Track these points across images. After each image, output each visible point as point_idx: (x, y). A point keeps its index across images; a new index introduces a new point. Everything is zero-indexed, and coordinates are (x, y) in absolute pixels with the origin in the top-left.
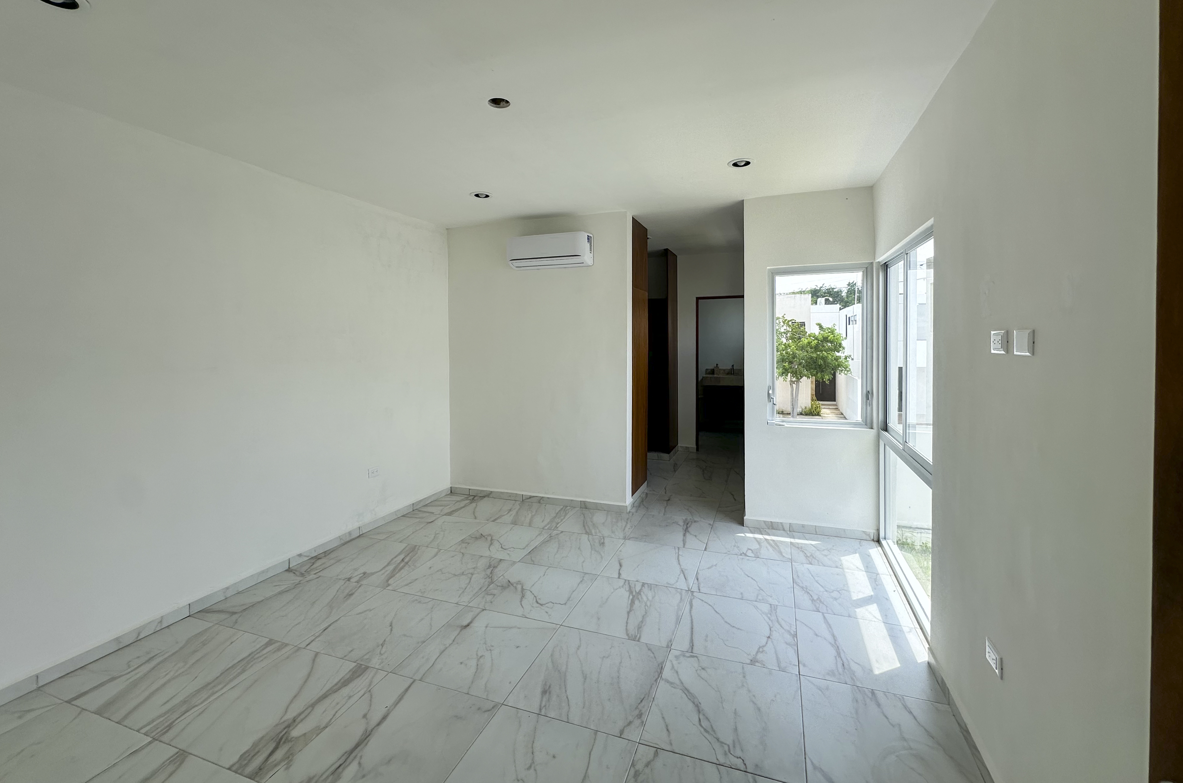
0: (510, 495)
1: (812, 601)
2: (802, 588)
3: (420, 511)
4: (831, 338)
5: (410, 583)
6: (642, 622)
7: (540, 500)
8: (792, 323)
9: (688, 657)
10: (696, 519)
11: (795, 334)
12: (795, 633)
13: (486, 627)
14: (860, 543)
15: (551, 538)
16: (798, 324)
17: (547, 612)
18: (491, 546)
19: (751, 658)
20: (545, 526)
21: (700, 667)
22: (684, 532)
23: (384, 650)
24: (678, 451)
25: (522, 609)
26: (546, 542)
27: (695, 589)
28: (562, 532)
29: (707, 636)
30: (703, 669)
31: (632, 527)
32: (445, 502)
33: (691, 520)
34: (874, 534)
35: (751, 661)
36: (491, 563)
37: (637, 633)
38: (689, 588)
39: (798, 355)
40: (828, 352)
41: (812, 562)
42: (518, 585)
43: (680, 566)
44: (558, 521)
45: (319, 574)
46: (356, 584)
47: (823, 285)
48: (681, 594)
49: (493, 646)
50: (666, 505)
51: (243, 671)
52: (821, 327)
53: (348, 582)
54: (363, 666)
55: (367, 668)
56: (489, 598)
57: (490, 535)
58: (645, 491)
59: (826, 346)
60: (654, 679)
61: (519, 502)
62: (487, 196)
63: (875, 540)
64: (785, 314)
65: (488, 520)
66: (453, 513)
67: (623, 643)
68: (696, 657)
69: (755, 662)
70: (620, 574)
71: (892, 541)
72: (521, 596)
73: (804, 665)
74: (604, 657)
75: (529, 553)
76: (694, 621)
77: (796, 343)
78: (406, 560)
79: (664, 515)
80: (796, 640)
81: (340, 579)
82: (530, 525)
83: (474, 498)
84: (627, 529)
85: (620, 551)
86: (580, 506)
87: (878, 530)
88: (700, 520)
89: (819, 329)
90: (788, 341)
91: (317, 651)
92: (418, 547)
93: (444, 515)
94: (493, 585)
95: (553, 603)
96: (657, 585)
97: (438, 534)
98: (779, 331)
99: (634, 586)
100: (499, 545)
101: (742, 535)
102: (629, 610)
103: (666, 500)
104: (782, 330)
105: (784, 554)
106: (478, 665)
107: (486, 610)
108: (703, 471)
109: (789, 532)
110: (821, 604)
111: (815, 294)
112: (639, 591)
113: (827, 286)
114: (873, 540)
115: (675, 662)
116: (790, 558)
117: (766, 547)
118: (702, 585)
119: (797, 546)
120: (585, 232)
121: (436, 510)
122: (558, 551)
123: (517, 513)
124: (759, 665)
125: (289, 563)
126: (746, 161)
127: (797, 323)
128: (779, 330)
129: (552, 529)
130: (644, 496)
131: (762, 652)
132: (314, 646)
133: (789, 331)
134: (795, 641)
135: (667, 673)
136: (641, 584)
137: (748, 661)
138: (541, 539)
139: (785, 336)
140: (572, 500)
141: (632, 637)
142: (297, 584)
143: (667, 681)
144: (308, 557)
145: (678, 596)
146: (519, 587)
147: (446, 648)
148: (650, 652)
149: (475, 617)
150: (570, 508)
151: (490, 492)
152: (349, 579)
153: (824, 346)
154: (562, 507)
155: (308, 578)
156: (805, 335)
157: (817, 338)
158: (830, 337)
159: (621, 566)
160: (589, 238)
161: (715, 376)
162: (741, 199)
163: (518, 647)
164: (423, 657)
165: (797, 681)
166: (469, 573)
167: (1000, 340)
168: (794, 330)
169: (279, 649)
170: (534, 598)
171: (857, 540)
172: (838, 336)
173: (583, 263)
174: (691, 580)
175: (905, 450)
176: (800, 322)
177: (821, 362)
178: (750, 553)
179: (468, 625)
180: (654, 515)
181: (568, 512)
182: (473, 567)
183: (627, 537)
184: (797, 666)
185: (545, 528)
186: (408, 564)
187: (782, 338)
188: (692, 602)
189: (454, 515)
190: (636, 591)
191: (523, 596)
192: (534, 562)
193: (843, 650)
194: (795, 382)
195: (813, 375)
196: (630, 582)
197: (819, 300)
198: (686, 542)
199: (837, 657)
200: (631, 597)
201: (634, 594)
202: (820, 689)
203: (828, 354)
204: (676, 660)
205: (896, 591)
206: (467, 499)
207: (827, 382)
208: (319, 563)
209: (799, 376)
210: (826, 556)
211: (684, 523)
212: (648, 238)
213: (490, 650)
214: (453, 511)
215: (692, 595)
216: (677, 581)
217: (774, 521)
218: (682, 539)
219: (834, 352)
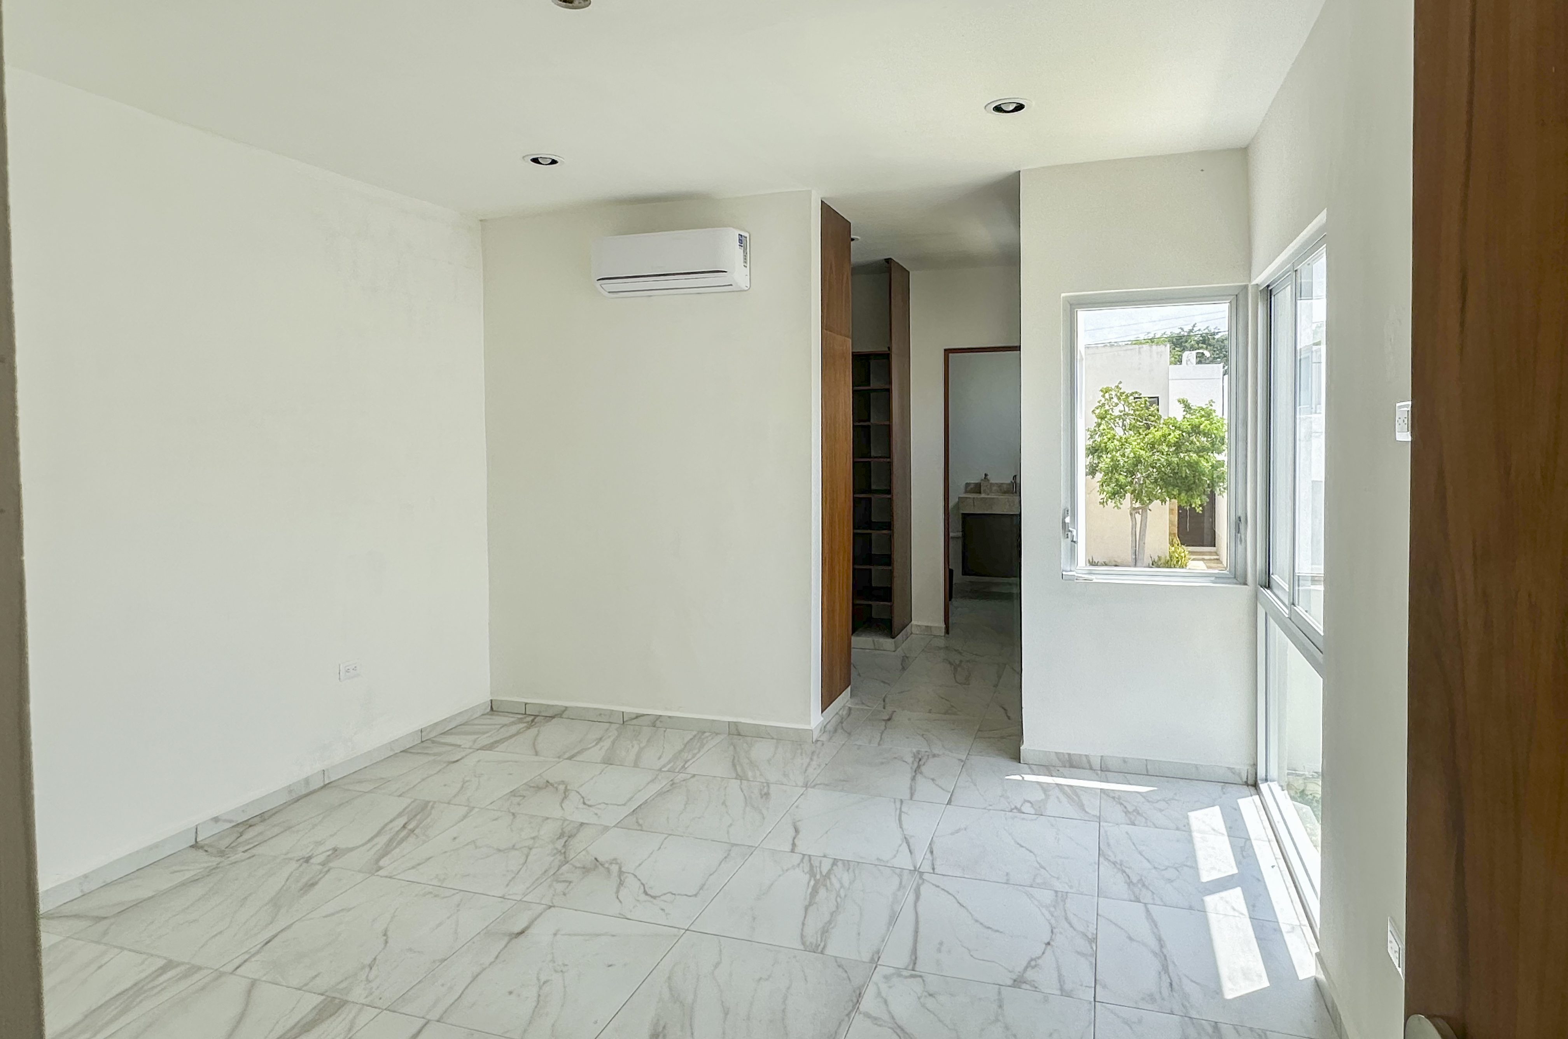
0: (600, 712)
1: (1129, 885)
2: (1114, 863)
3: (433, 742)
4: (1206, 426)
5: (419, 864)
6: (830, 922)
7: (655, 722)
8: (1135, 398)
9: (906, 977)
10: (936, 752)
11: (1139, 419)
12: (1095, 936)
13: (555, 935)
14: (1222, 789)
15: (674, 786)
16: (1146, 401)
17: (662, 910)
18: (565, 801)
19: (1014, 977)
20: (664, 766)
21: (926, 992)
22: (914, 774)
23: (374, 972)
24: (911, 633)
25: (620, 904)
26: (665, 792)
27: (926, 867)
28: (694, 776)
29: (941, 944)
30: (931, 995)
31: (819, 766)
32: (484, 727)
33: (927, 753)
34: (1248, 772)
35: (1015, 981)
36: (564, 830)
37: (819, 939)
38: (915, 867)
39: (1144, 459)
40: (1201, 454)
41: (1136, 823)
42: (614, 865)
43: (903, 831)
44: (687, 757)
45: (253, 851)
46: (321, 867)
47: (1194, 326)
48: (900, 876)
49: (566, 965)
50: (883, 728)
51: (124, 1012)
52: (1187, 407)
53: (305, 865)
54: (337, 1001)
55: (345, 1003)
56: (560, 887)
57: (563, 782)
58: (847, 704)
59: (1197, 443)
60: (846, 1012)
61: (618, 726)
62: (554, 162)
63: (1249, 782)
64: (1120, 383)
65: (559, 757)
66: (496, 745)
67: (795, 957)
68: (921, 976)
69: (1020, 982)
70: (794, 845)
71: (1277, 785)
72: (618, 883)
73: (1104, 987)
74: (761, 979)
75: (634, 811)
76: (921, 919)
77: (1141, 437)
78: (410, 827)
79: (879, 744)
80: (1095, 949)
81: (291, 859)
82: (636, 765)
83: (535, 718)
84: (810, 770)
85: (797, 807)
86: (727, 732)
87: (1255, 765)
88: (944, 754)
89: (1184, 411)
90: (1127, 433)
91: (256, 977)
92: (431, 804)
93: (478, 750)
94: (567, 865)
95: (674, 894)
96: (859, 863)
97: (467, 781)
98: (1111, 414)
99: (818, 865)
100: (579, 800)
101: (1018, 777)
102: (807, 903)
103: (884, 720)
104: (1116, 413)
105: (1087, 810)
106: (539, 995)
107: (554, 907)
108: (955, 669)
109: (1099, 772)
110: (1144, 890)
111: (1179, 343)
112: (827, 873)
113: (1202, 328)
114: (1247, 784)
115: (883, 987)
116: (1098, 815)
117: (1058, 797)
118: (938, 863)
119: (1112, 794)
120: (734, 228)
121: (465, 741)
122: (685, 808)
123: (613, 743)
124: (1028, 987)
125: (196, 833)
126: (1017, 103)
127: (1143, 399)
128: (1110, 412)
129: (677, 770)
130: (845, 713)
131: (1033, 968)
132: (251, 970)
133: (1128, 414)
134: (1092, 948)
135: (868, 1003)
136: (831, 861)
137: (1010, 982)
138: (655, 788)
139: (1121, 424)
140: (713, 720)
141: (812, 947)
142: (214, 869)
143: (867, 1015)
144: (231, 821)
145: (896, 881)
146: (615, 868)
147: (484, 969)
148: (840, 970)
149: (536, 919)
150: (710, 736)
151: (564, 708)
152: (307, 860)
153: (1192, 443)
154: (695, 733)
155: (233, 858)
156: (1158, 422)
157: (1179, 427)
158: (1204, 425)
159: (797, 831)
160: (741, 240)
161: (983, 495)
162: (1015, 169)
163: (610, 966)
164: (443, 985)
165: (1090, 1010)
166: (525, 847)
167: (1405, 418)
168: (1137, 413)
169: (186, 976)
170: (640, 887)
171: (1219, 784)
172: (1219, 424)
173: (731, 285)
174: (921, 853)
175: (1292, 618)
176: (1149, 398)
177: (1186, 472)
178: (1027, 808)
179: (522, 932)
180: (860, 745)
181: (707, 742)
182: (533, 835)
183: (809, 783)
184: (1092, 987)
185: (663, 770)
186: (415, 832)
187: (1115, 426)
188: (919, 889)
189: (496, 749)
190: (821, 872)
191: (621, 883)
192: (642, 827)
193: (1173, 962)
194: (1140, 511)
195: (1172, 496)
196: (813, 858)
197: (1186, 354)
198: (915, 790)
199: (1162, 973)
200: (812, 883)
201: (818, 877)
202: (1126, 1022)
203: (1200, 456)
204: (885, 983)
205: (1276, 868)
206: (520, 721)
207: (1198, 510)
208: (250, 834)
209: (1145, 499)
210: (1161, 810)
211: (915, 759)
212: (853, 240)
213: (562, 971)
214: (497, 742)
215: (921, 877)
216: (895, 856)
217: (1074, 753)
218: (909, 785)
219: (1212, 453)
